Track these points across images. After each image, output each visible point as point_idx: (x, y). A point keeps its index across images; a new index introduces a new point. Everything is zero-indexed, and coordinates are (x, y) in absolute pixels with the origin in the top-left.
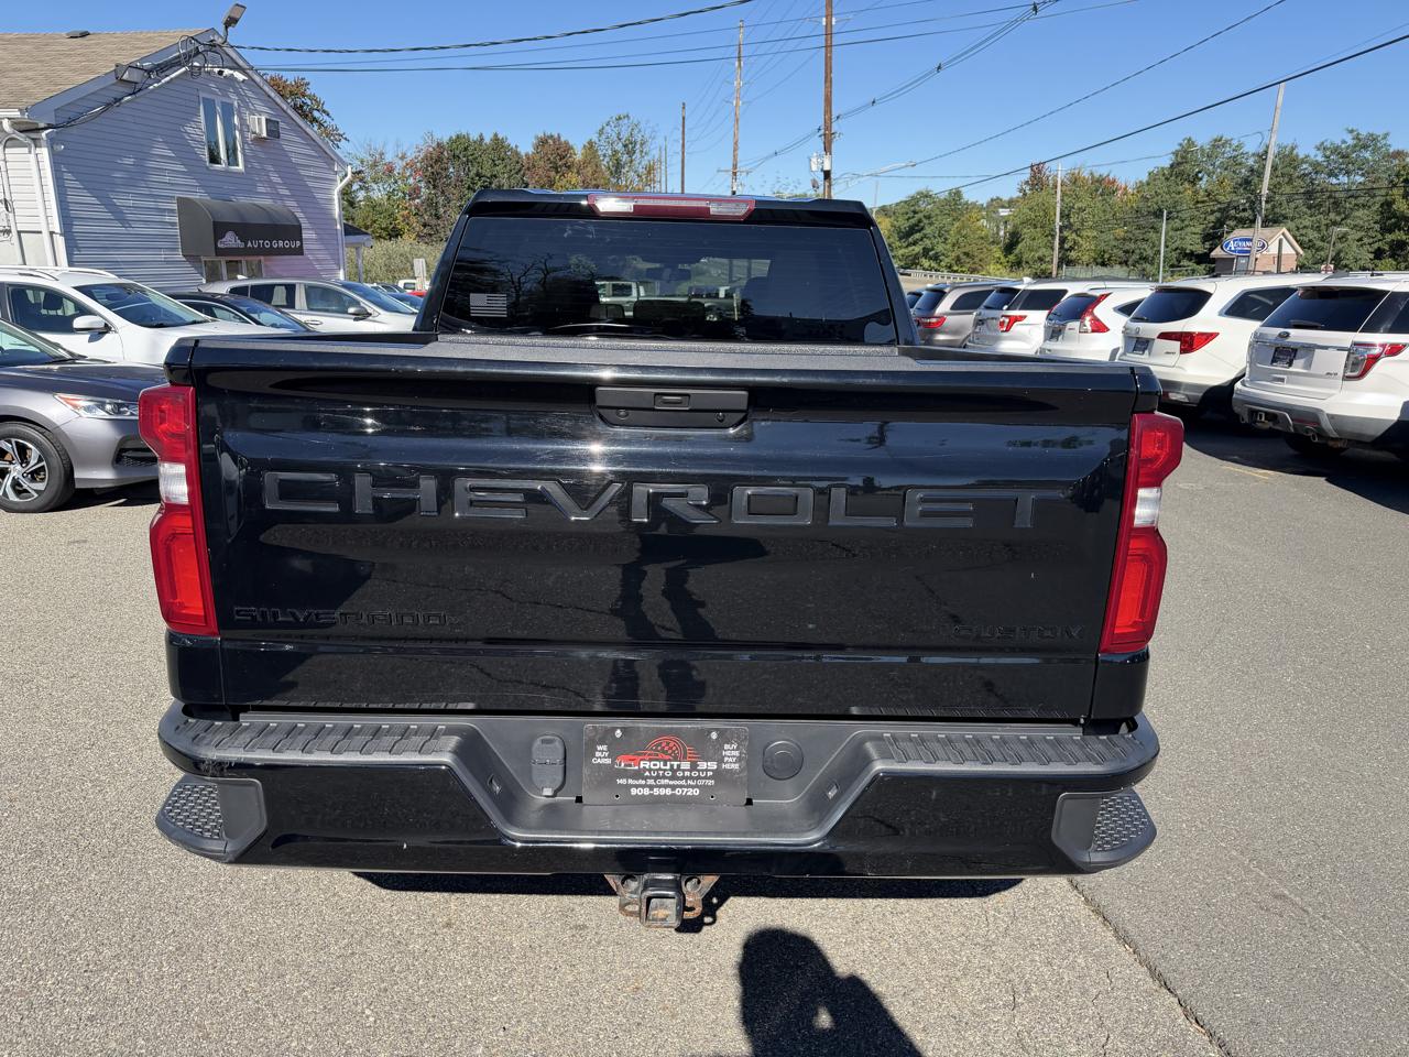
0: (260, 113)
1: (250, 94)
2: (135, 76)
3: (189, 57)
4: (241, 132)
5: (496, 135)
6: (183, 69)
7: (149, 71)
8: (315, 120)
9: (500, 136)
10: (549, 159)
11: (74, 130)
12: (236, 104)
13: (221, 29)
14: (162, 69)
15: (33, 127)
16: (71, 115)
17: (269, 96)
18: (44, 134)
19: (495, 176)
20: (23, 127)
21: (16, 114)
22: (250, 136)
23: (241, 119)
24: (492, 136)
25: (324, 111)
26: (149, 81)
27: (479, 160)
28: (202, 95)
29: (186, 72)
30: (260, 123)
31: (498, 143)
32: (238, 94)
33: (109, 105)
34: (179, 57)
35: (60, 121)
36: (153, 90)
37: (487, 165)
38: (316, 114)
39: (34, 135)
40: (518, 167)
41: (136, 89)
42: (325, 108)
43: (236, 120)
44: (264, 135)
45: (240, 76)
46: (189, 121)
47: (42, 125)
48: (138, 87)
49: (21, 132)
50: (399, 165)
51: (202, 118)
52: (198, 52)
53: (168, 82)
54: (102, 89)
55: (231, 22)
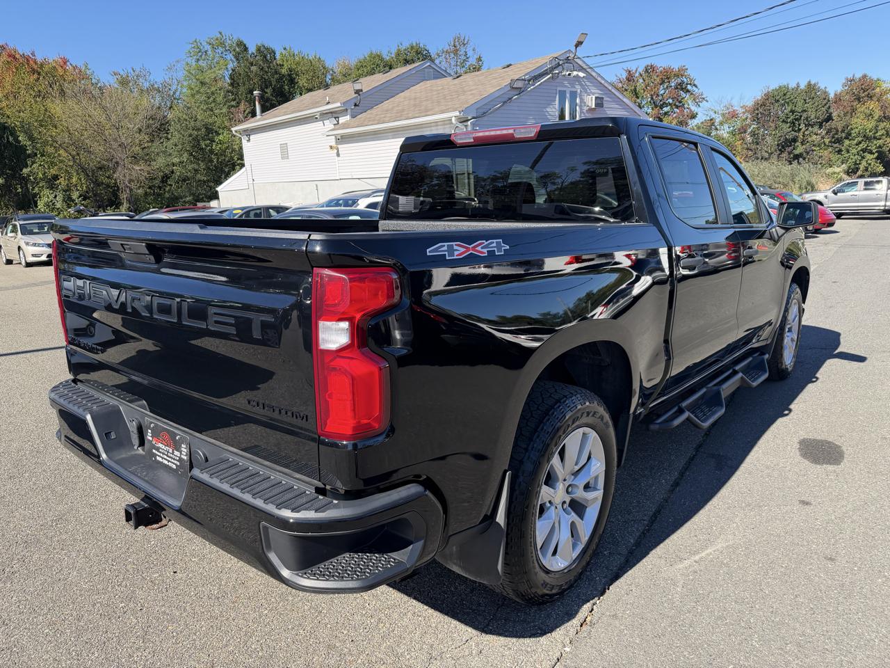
0: (593, 94)
1: (588, 84)
2: (519, 84)
3: (553, 69)
4: (580, 106)
5: (810, 82)
6: (549, 76)
7: (529, 80)
8: (688, 91)
9: (813, 83)
10: (854, 93)
11: (485, 118)
12: (579, 91)
13: (573, 49)
14: (536, 78)
15: (465, 119)
16: (485, 111)
17: (601, 83)
18: (469, 123)
19: (805, 111)
20: (462, 120)
21: (457, 113)
22: (585, 108)
23: (582, 100)
24: (806, 83)
25: (694, 85)
26: (529, 86)
27: (795, 101)
28: (559, 89)
29: (549, 78)
30: (592, 100)
31: (811, 88)
32: (581, 85)
33: (505, 102)
34: (547, 70)
35: (479, 114)
36: (529, 91)
37: (800, 104)
38: (689, 87)
39: (465, 124)
40: (825, 102)
41: (520, 91)
42: (695, 83)
43: (578, 101)
44: (594, 106)
45: (581, 74)
46: (549, 104)
47: (469, 118)
48: (522, 90)
49: (461, 123)
50: (740, 111)
51: (557, 102)
52: (559, 65)
53: (540, 85)
54: (503, 94)
55: (579, 44)
